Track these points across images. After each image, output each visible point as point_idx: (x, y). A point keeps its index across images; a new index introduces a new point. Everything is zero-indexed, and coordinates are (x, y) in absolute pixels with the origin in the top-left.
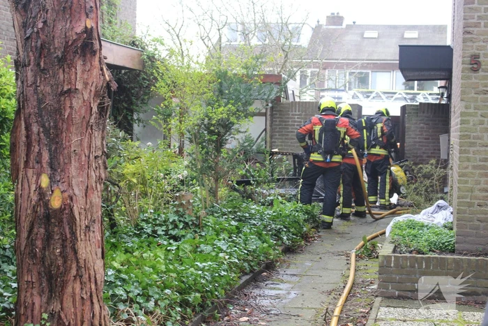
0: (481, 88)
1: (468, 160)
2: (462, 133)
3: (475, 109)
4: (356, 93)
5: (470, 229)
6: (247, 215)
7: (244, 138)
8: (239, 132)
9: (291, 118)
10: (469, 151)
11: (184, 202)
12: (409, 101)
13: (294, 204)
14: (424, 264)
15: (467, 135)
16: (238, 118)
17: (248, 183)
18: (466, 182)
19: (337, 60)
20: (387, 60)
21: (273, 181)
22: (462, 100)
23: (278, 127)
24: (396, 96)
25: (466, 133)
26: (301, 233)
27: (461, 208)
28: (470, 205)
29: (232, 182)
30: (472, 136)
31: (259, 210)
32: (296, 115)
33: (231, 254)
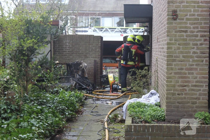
0: (178, 29)
1: (172, 69)
2: (168, 54)
3: (175, 41)
4: (95, 28)
5: (173, 108)
6: (45, 101)
7: (42, 57)
8: (39, 54)
9: (65, 44)
10: (172, 64)
11: (10, 97)
12: (122, 32)
13: (70, 93)
14: (150, 129)
15: (171, 55)
16: (38, 46)
17: (43, 81)
18: (171, 82)
19: (86, 11)
20: (110, 11)
21: (57, 79)
22: (168, 36)
23: (58, 49)
24: (116, 30)
25: (170, 54)
26: (75, 110)
27: (169, 96)
28: (173, 94)
29: (34, 80)
30: (174, 56)
31: (51, 98)
32: (67, 42)
33: (39, 127)
